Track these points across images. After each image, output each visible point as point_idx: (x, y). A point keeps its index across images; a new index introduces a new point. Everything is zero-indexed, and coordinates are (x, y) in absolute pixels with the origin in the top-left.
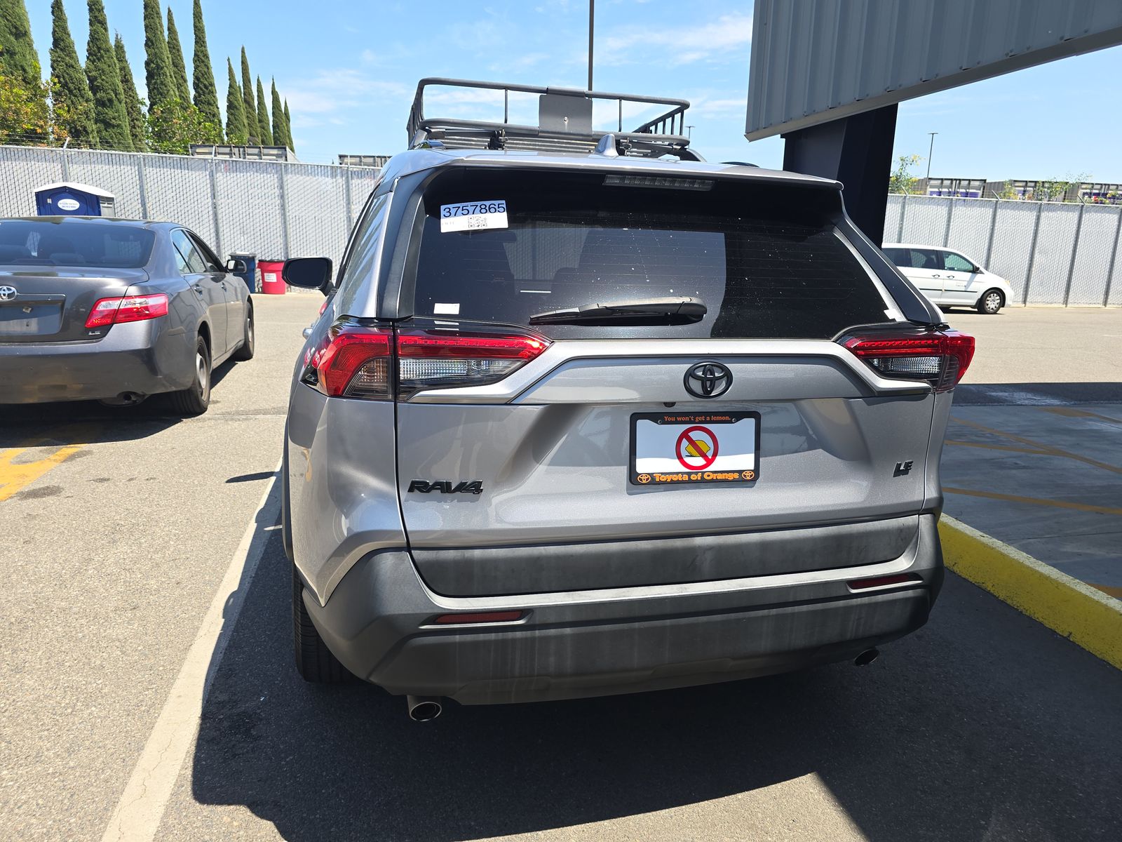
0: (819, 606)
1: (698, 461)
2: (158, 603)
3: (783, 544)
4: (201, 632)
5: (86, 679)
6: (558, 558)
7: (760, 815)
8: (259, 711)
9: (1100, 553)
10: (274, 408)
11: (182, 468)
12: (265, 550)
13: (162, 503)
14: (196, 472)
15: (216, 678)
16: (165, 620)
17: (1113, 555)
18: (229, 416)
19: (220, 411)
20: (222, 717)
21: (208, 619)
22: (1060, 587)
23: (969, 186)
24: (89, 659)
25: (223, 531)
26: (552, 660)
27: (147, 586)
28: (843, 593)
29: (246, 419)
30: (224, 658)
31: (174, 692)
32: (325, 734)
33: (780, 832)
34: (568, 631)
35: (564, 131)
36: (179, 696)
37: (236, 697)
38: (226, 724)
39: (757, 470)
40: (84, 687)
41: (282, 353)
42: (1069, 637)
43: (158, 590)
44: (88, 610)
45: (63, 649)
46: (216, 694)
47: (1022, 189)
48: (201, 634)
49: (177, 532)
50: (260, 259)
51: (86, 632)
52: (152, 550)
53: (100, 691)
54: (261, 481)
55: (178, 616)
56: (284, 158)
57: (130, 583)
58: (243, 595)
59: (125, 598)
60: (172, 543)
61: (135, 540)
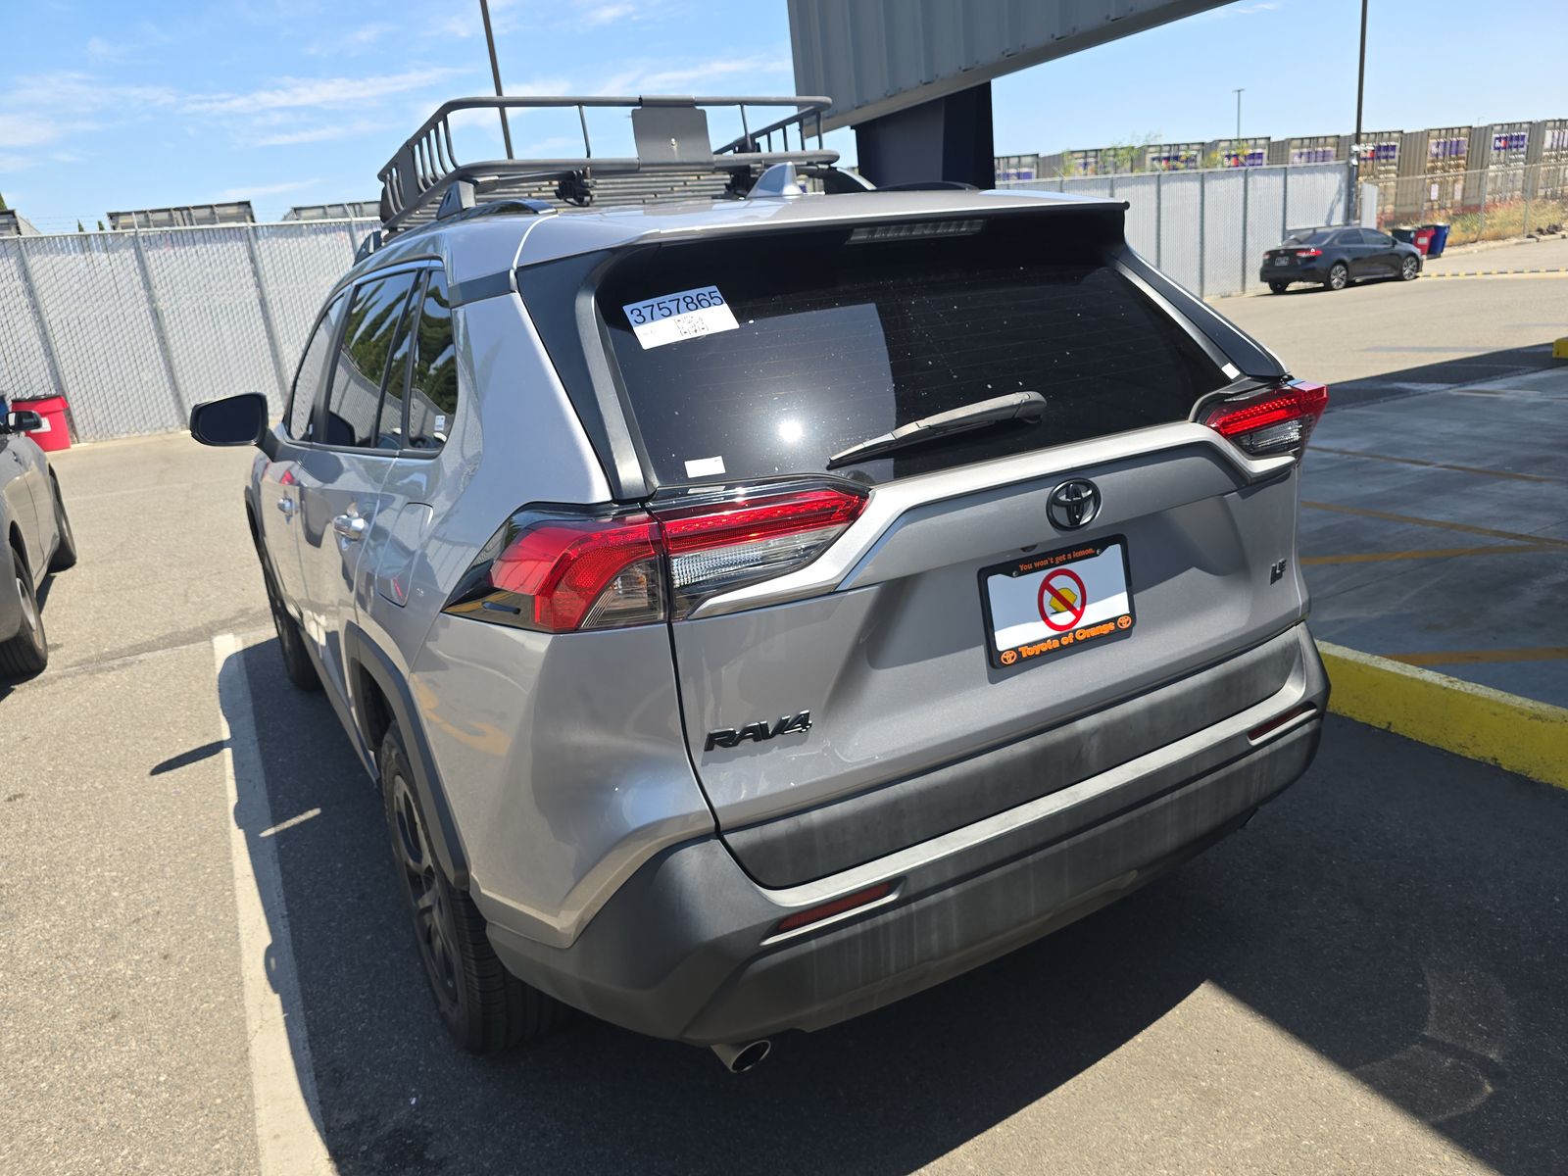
0: (1222, 773)
1: (1064, 618)
2: (150, 999)
3: (1172, 702)
4: (252, 1025)
5: (98, 1155)
6: (922, 795)
7: (1175, 1056)
8: (419, 1122)
9: (1362, 614)
10: (161, 638)
11: (60, 768)
12: (282, 869)
13: (57, 832)
14: (88, 769)
15: (320, 1092)
16: (178, 1021)
17: (1377, 614)
18: (94, 665)
19: (70, 662)
20: (365, 1148)
21: (250, 1002)
22: (1363, 670)
23: (1019, 165)
24: (83, 1121)
25: (194, 855)
26: (935, 937)
27: (114, 975)
28: (1245, 749)
29: (124, 665)
30: (313, 1055)
31: (263, 1132)
32: (542, 1125)
33: (1210, 1072)
34: (951, 892)
35: (673, 161)
36: (277, 1137)
37: (370, 1110)
38: (378, 1157)
39: (1132, 614)
40: (102, 1169)
41: (122, 545)
42: (1388, 727)
43: (137, 977)
44: (33, 1041)
45: (26, 1116)
46: (336, 1115)
47: (1082, 161)
48: (255, 1028)
49: (114, 874)
50: (14, 397)
51: (51, 1078)
52: (87, 914)
53: (135, 1168)
54: (209, 760)
55: (197, 1009)
56: (13, 229)
57: (81, 977)
58: (287, 948)
59: (88, 1004)
60: (116, 894)
61: (48, 905)
